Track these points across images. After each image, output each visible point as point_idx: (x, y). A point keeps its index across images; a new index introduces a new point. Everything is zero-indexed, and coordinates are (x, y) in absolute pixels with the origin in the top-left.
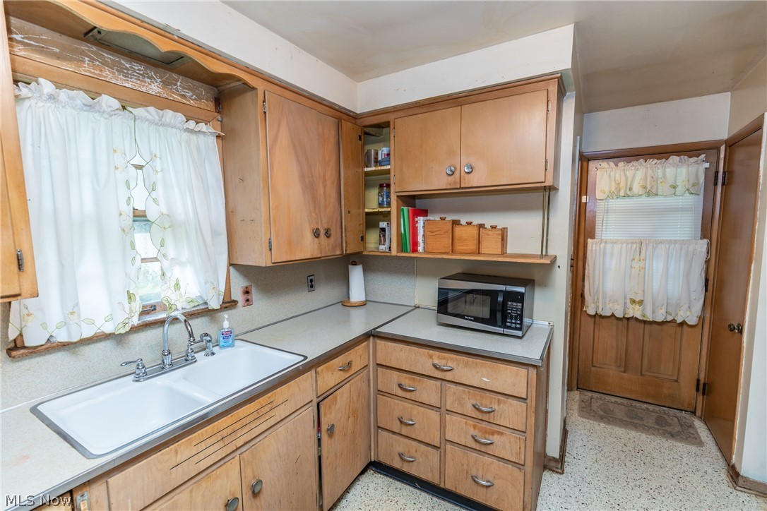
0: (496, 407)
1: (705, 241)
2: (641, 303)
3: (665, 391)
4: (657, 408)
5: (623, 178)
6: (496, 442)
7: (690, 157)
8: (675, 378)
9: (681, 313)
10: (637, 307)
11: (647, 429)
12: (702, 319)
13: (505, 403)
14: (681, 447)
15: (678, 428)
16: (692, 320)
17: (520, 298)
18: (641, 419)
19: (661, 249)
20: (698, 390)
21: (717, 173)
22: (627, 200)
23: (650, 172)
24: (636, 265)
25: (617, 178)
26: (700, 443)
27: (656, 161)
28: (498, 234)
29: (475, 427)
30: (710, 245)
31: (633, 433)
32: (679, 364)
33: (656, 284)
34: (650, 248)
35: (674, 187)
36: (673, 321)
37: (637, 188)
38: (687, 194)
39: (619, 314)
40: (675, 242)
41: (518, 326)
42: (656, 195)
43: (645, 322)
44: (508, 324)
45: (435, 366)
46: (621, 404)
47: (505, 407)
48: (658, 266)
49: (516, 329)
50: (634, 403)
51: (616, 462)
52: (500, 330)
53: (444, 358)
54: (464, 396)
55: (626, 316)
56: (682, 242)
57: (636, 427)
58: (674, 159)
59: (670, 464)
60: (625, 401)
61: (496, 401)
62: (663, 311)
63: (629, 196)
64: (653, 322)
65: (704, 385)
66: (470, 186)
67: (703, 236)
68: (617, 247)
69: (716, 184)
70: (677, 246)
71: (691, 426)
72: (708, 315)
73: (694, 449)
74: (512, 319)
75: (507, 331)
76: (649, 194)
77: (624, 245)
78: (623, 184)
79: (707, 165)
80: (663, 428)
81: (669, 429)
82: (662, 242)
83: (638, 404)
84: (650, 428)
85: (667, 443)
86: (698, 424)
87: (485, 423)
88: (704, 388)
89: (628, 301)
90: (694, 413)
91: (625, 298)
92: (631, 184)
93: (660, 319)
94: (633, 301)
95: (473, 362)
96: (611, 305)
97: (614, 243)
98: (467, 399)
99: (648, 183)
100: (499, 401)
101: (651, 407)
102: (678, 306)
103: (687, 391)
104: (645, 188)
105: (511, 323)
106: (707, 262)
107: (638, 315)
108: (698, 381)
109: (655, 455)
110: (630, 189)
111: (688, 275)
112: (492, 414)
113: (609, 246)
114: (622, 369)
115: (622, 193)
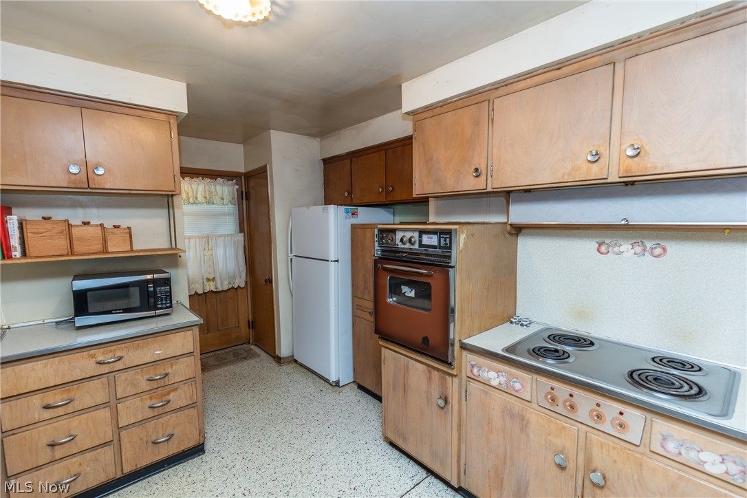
0: (169, 370)
1: (243, 234)
2: (214, 279)
3: (233, 336)
4: (230, 349)
5: (190, 190)
6: (172, 399)
7: (228, 180)
8: (237, 325)
9: (237, 281)
10: (212, 283)
11: (231, 362)
12: (246, 282)
13: (177, 363)
14: (252, 362)
15: (246, 354)
16: (242, 285)
17: (167, 282)
18: (226, 359)
19: (221, 241)
20: (249, 327)
21: (242, 192)
22: (194, 206)
23: (207, 187)
24: (207, 253)
25: (186, 189)
26: (259, 356)
27: (209, 180)
28: (126, 233)
29: (151, 398)
30: (244, 236)
31: (226, 368)
32: (238, 314)
33: (221, 265)
34: (214, 240)
35: (223, 199)
36: (233, 288)
37: (200, 198)
38: (230, 204)
39: (200, 292)
40: (228, 235)
41: (168, 305)
42: (213, 203)
43: (216, 292)
44: (160, 306)
45: (99, 363)
46: (210, 357)
47: (177, 367)
48: (220, 252)
49: (167, 308)
50: (217, 353)
51: (227, 387)
52: (152, 313)
53: (111, 351)
54: (137, 377)
55: (205, 291)
56: (231, 235)
57: (225, 364)
58: (220, 180)
59: (251, 372)
60: (211, 354)
61: (169, 365)
62: (226, 282)
63: (195, 203)
64: (223, 291)
65: (252, 322)
66: (101, 187)
67: (241, 232)
68: (192, 241)
69: (242, 199)
70: (229, 238)
71: (251, 350)
72: (248, 280)
73: (257, 359)
74: (162, 301)
75: (159, 312)
76: (209, 202)
77: (197, 239)
78: (190, 194)
79: (237, 187)
80: (239, 357)
81: (241, 356)
82: (220, 236)
83: (219, 352)
84: (233, 361)
85: (245, 364)
86: (253, 347)
87: (160, 389)
88: (252, 325)
89: (205, 280)
90: (249, 343)
91: (203, 279)
92: (196, 195)
93: (225, 289)
94: (208, 280)
95: (144, 343)
96: (194, 286)
97: (190, 238)
98: (141, 377)
99: (207, 195)
100: (172, 365)
101: (227, 350)
102: (234, 277)
103: (244, 330)
104: (206, 198)
105: (162, 304)
106: (245, 247)
107: (213, 288)
108: (249, 321)
109: (243, 372)
110: (196, 198)
111: (237, 256)
112: (166, 378)
113: (187, 241)
114: (206, 332)
115: (191, 201)
